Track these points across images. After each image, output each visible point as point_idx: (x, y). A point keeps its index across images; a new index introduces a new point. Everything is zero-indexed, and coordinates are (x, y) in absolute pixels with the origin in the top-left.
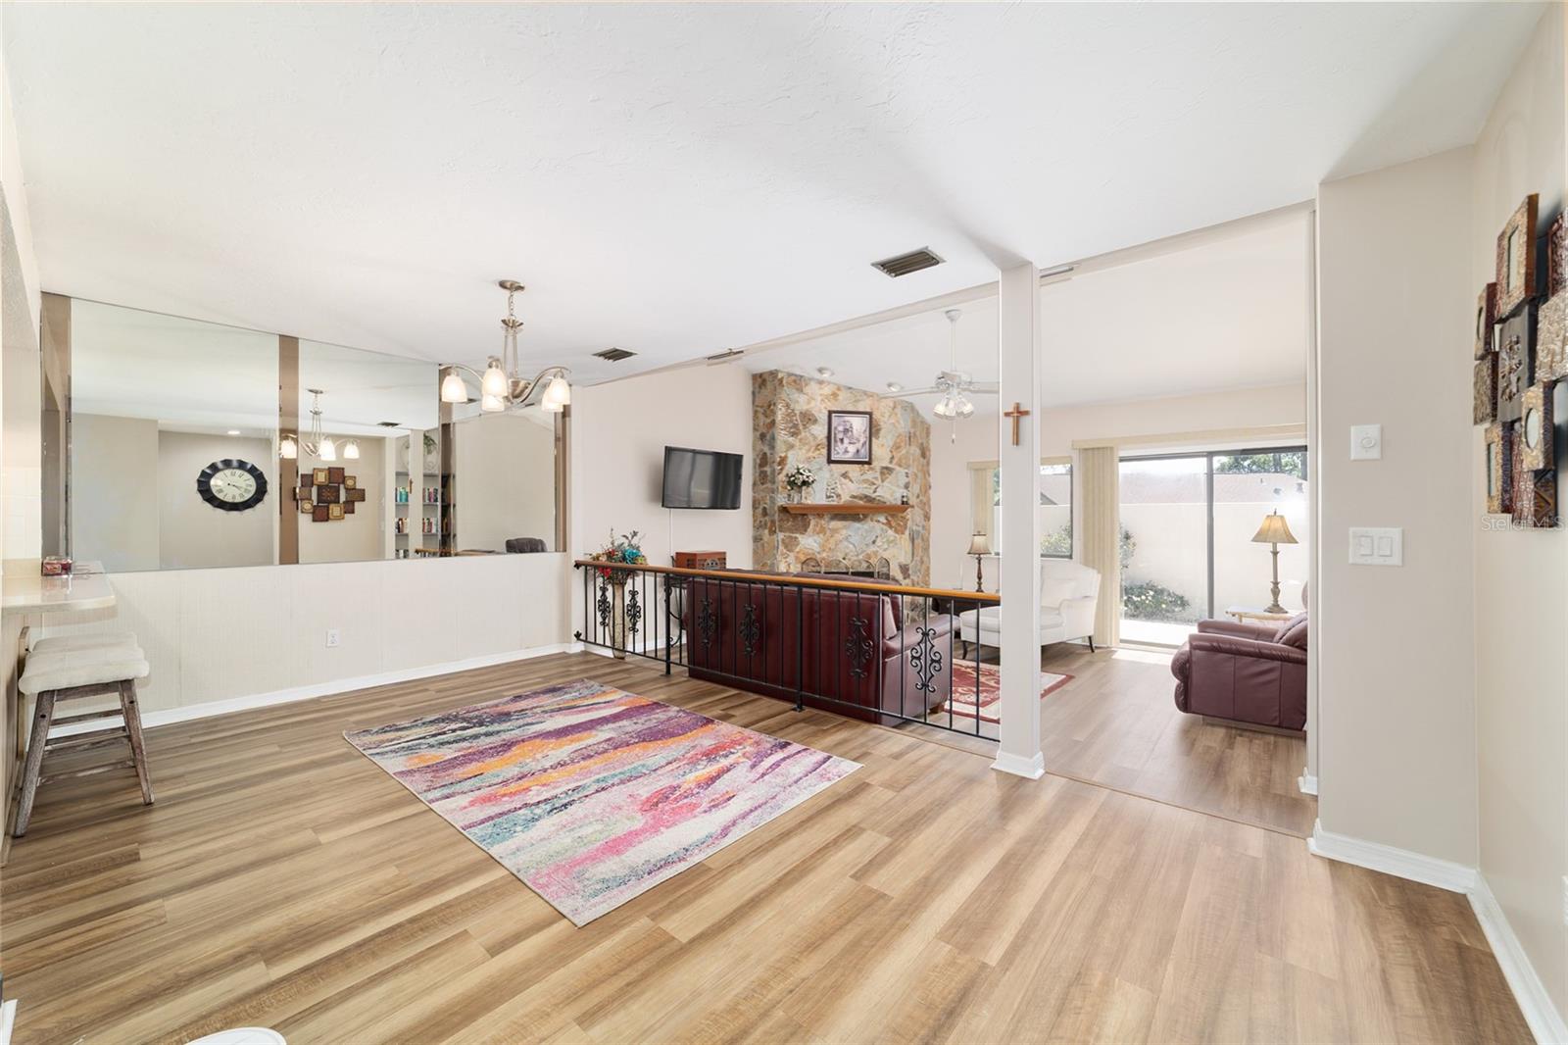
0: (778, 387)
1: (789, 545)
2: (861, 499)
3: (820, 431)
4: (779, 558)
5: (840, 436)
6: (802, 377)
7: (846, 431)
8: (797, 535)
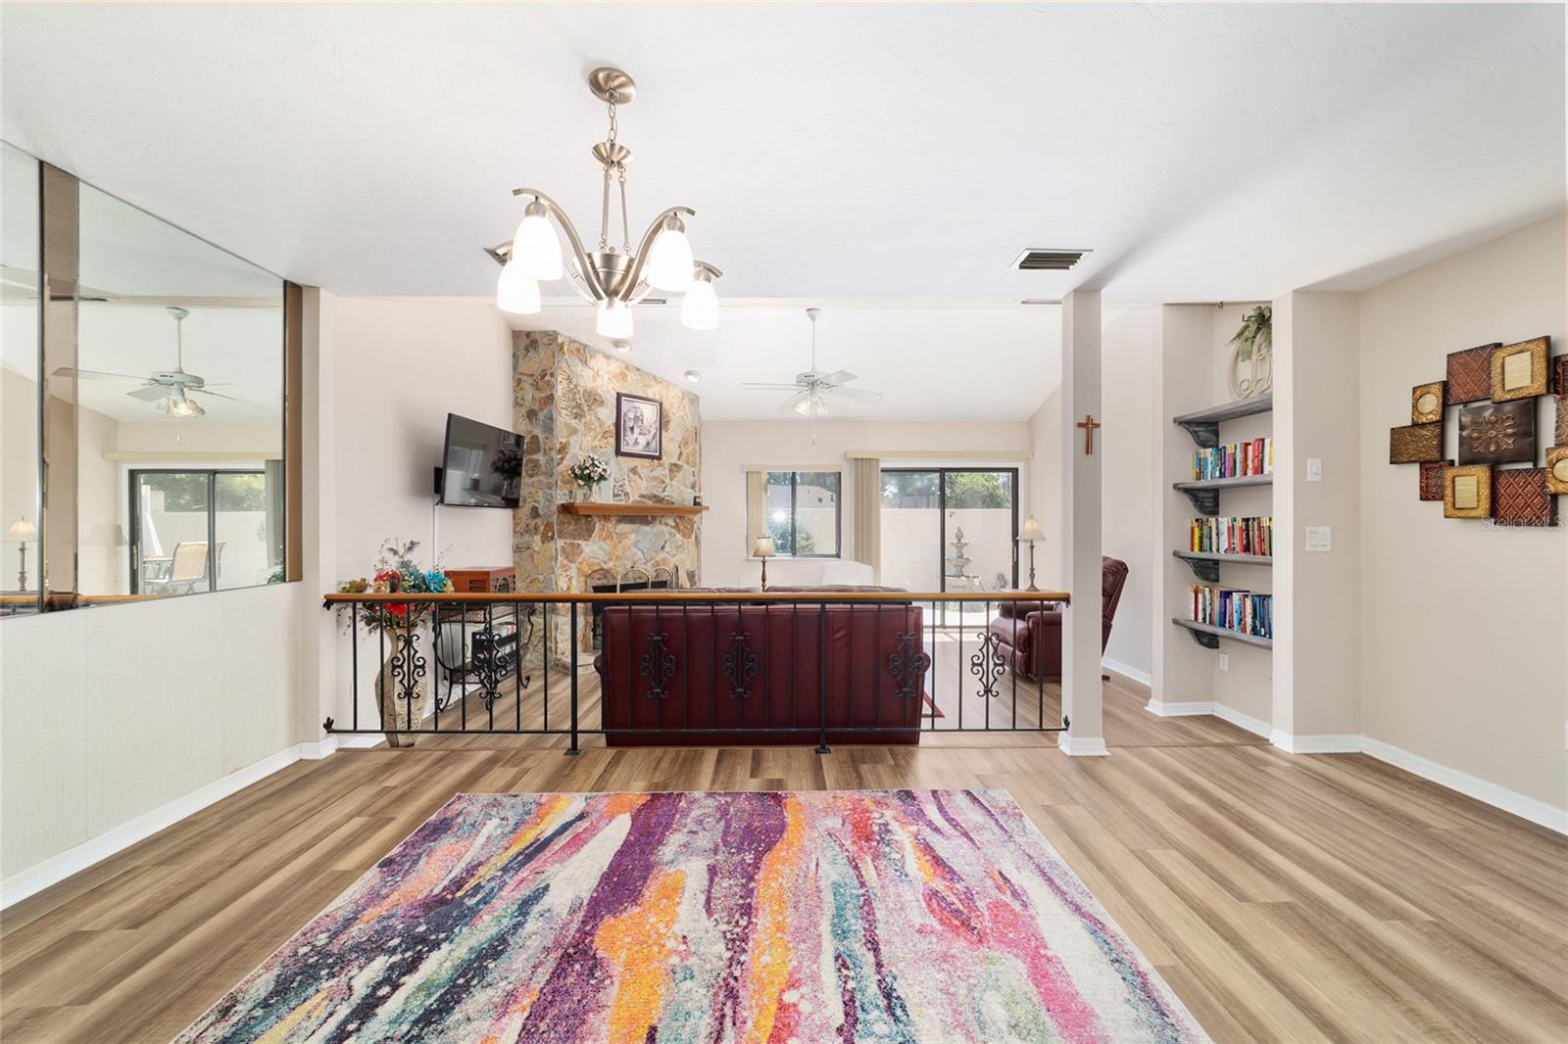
0: (557, 353)
2: (650, 498)
3: (607, 414)
5: (630, 424)
7: (636, 419)
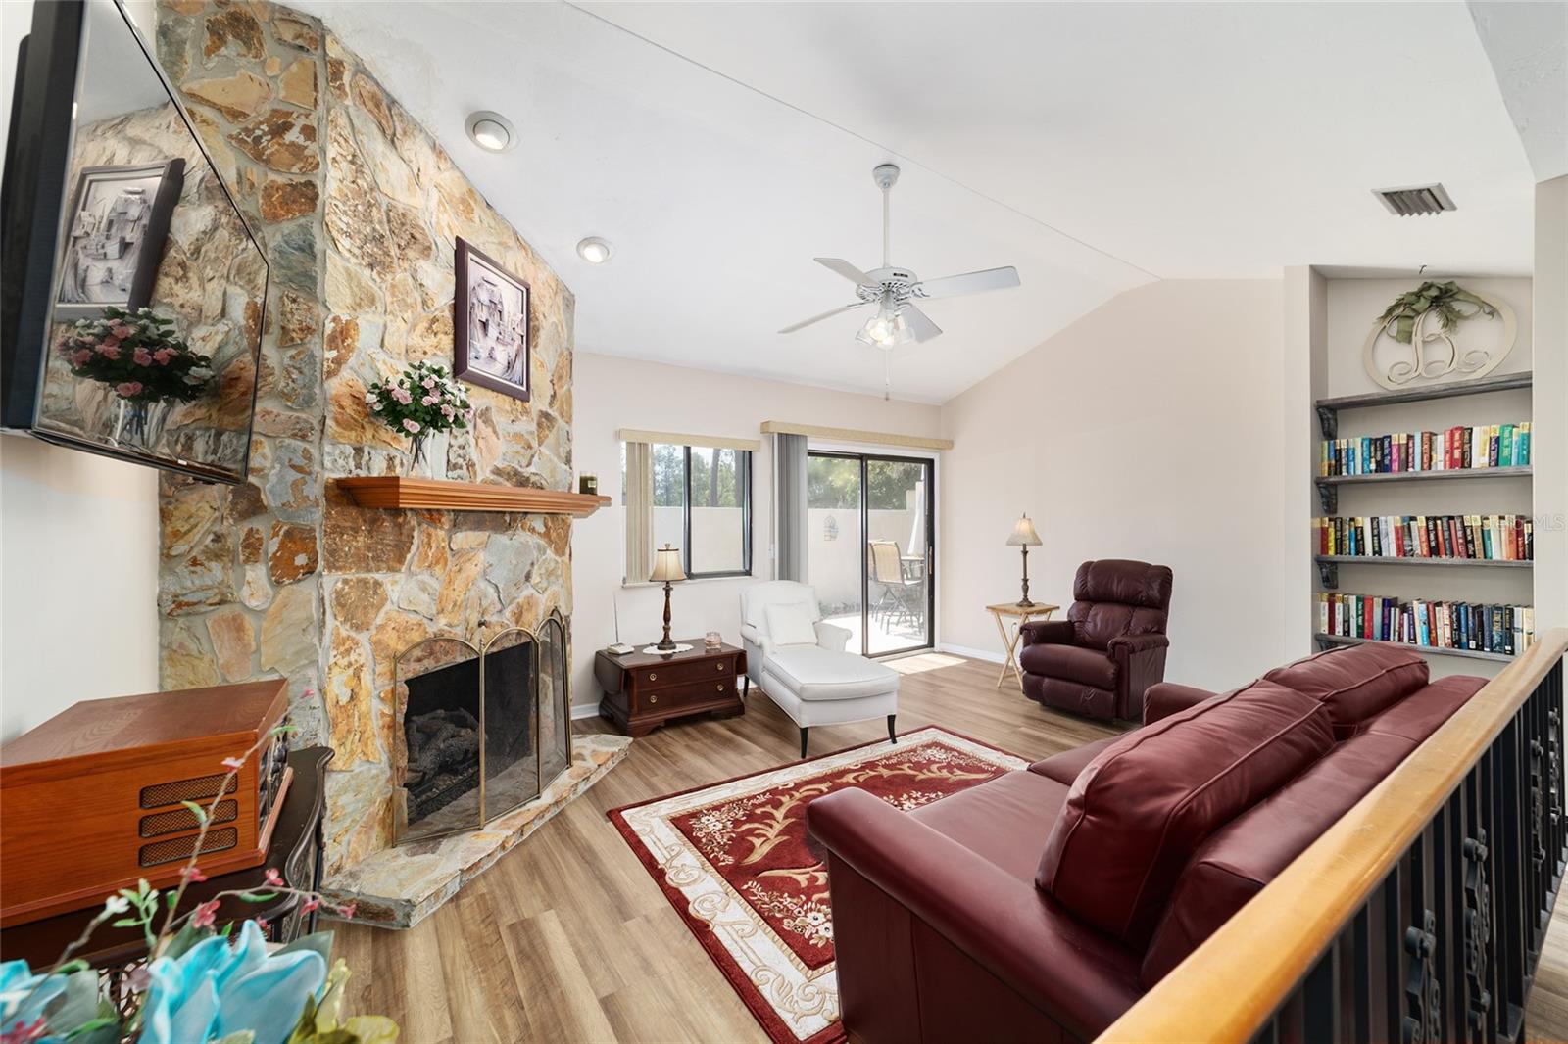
0: (322, 83)
1: (357, 609)
2: (508, 477)
3: (437, 280)
4: (328, 656)
5: (480, 314)
6: (394, 102)
7: (491, 306)
8: (378, 576)
